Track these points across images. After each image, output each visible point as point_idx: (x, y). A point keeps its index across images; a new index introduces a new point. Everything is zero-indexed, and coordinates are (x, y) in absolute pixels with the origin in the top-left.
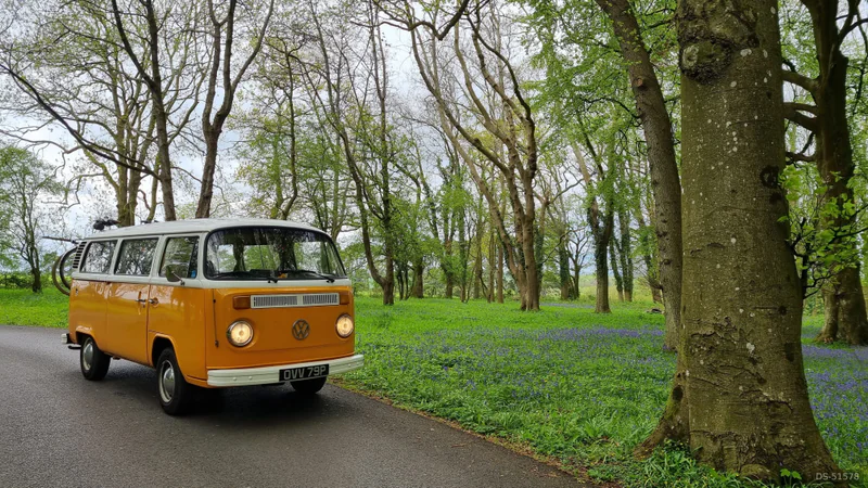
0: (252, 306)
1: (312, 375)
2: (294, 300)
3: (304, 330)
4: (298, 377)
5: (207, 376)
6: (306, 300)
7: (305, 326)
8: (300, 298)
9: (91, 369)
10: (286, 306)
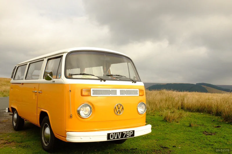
0: (92, 95)
1: (125, 137)
2: (115, 92)
3: (120, 110)
4: (118, 138)
5: (66, 135)
6: (122, 93)
7: (121, 107)
8: (118, 91)
9: (16, 125)
10: (111, 95)
